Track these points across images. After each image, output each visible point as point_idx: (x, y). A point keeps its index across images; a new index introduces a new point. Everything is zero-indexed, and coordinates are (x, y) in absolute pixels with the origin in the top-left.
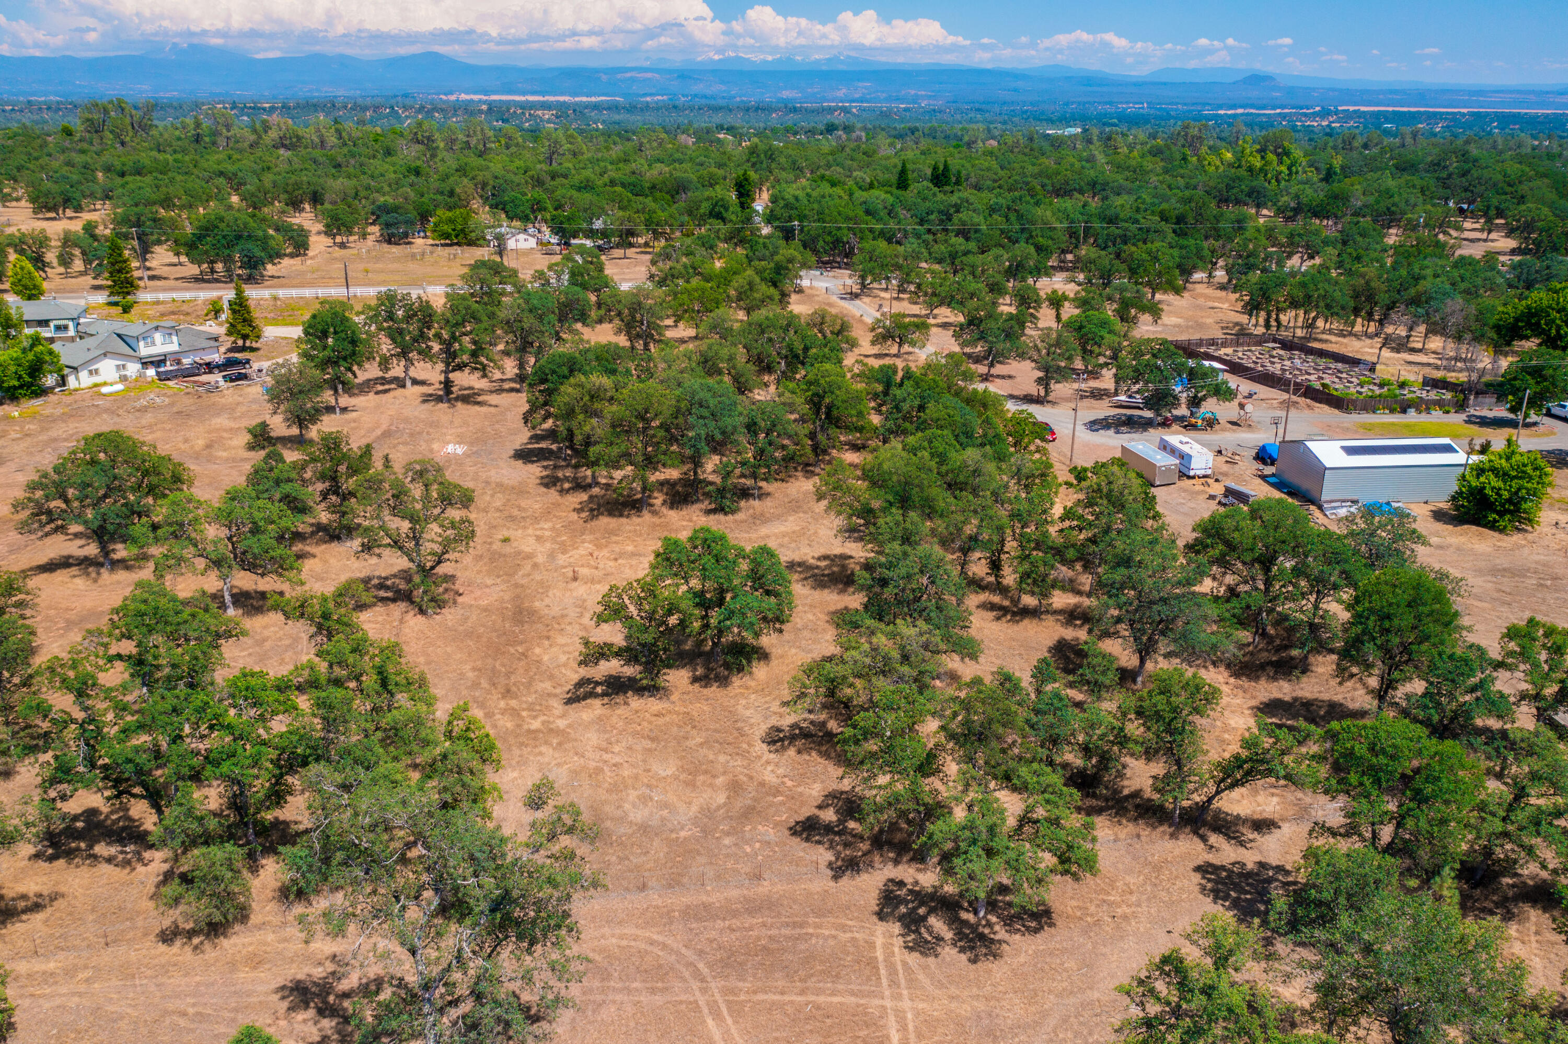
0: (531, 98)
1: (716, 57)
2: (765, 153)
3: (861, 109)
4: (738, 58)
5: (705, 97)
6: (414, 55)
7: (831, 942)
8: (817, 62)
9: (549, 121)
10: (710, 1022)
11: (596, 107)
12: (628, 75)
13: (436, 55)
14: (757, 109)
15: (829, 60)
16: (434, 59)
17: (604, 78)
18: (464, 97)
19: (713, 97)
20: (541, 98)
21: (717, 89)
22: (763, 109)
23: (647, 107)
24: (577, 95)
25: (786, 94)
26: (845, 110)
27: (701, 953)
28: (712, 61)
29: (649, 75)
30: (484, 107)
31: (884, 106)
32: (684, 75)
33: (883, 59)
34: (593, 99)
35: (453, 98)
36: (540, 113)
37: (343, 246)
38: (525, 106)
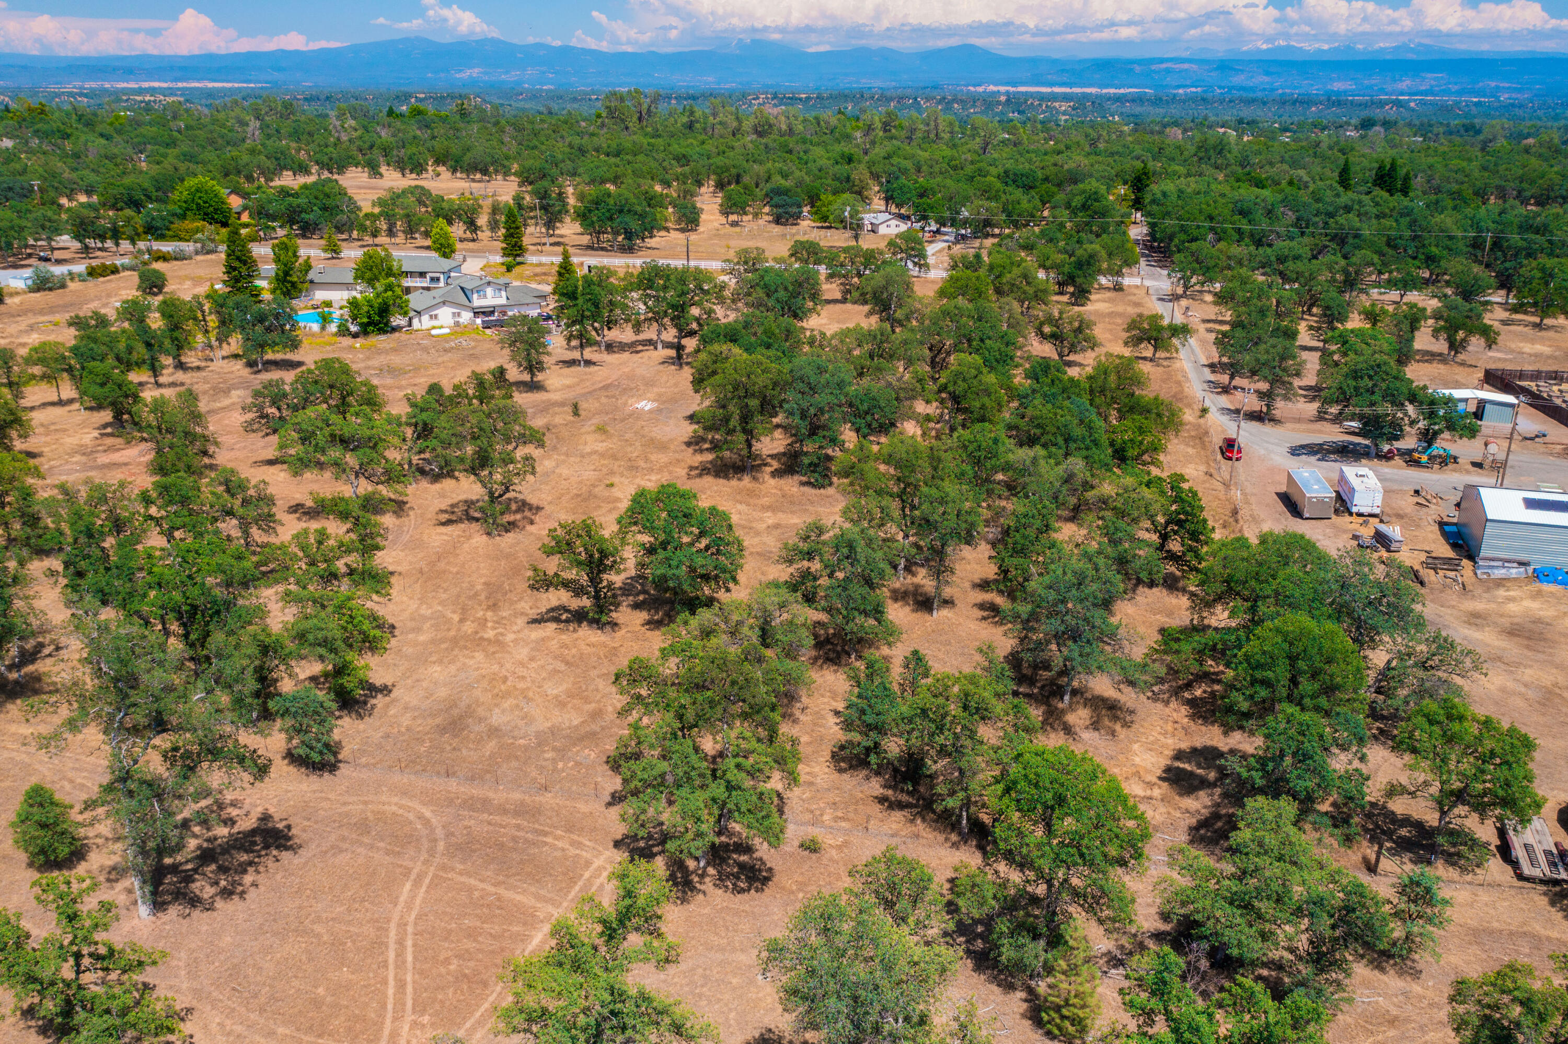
0: (1057, 90)
1: (1264, 47)
2: (1214, 148)
3: (1422, 103)
4: (1289, 47)
5: (1243, 89)
6: (951, 48)
7: (558, 854)
8: (1382, 50)
9: (1064, 113)
10: (408, 886)
11: (1118, 99)
12: (1164, 66)
13: (972, 46)
14: (1295, 102)
15: (1396, 48)
16: (969, 51)
17: (1138, 69)
18: (992, 88)
19: (1252, 89)
20: (1068, 90)
21: (1261, 80)
22: (1302, 103)
23: (1174, 99)
24: (1107, 86)
25: (1337, 86)
26: (1398, 104)
27: (449, 835)
28: (1259, 51)
29: (1186, 66)
30: (1003, 98)
31: (1450, 100)
32: (1225, 66)
33: (1463, 47)
34: (1122, 91)
35: (980, 89)
36: (1057, 104)
37: (735, 224)
38: (1042, 98)
